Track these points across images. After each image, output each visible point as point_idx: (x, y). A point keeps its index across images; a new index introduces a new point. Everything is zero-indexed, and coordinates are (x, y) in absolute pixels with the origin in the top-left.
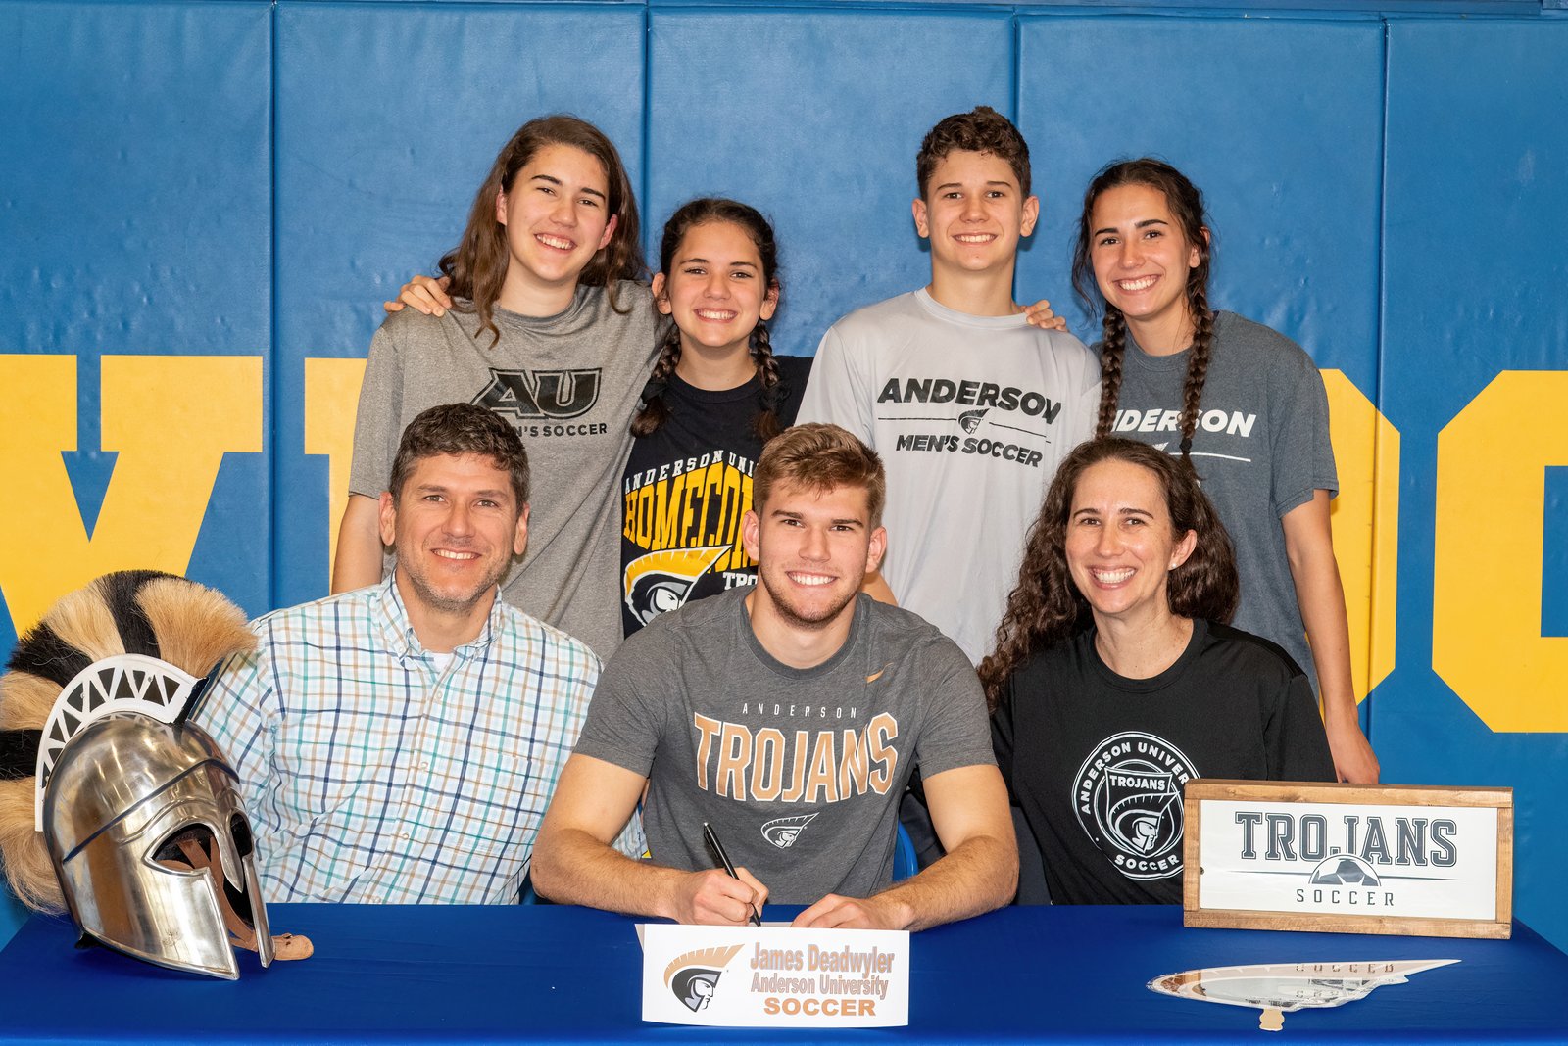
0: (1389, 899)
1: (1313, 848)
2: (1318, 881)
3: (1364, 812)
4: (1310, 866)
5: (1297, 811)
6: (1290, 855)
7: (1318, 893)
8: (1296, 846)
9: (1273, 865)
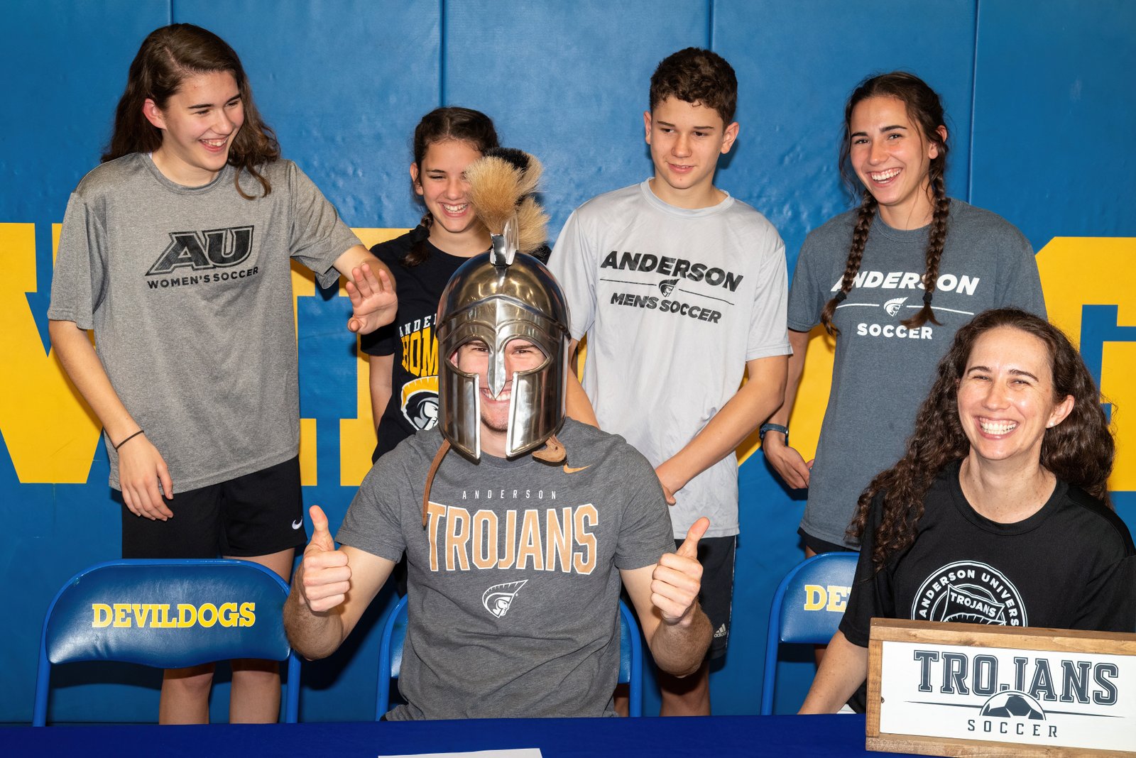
0: (1053, 731)
1: (985, 684)
2: (988, 712)
3: (1032, 656)
4: (981, 700)
5: (971, 653)
6: (963, 690)
7: (988, 724)
8: (969, 682)
9: (947, 698)
